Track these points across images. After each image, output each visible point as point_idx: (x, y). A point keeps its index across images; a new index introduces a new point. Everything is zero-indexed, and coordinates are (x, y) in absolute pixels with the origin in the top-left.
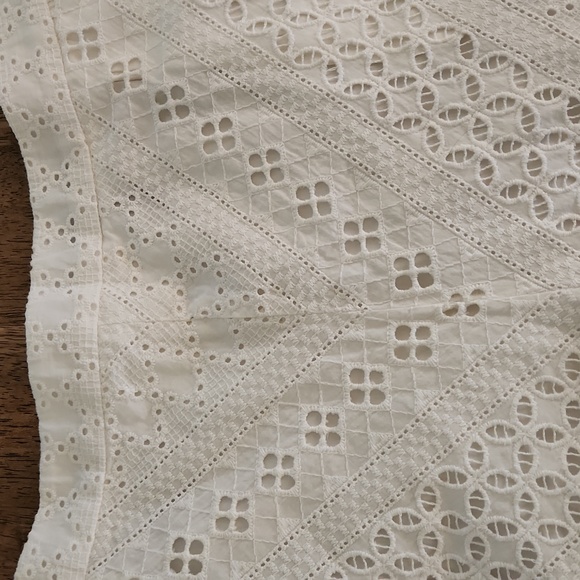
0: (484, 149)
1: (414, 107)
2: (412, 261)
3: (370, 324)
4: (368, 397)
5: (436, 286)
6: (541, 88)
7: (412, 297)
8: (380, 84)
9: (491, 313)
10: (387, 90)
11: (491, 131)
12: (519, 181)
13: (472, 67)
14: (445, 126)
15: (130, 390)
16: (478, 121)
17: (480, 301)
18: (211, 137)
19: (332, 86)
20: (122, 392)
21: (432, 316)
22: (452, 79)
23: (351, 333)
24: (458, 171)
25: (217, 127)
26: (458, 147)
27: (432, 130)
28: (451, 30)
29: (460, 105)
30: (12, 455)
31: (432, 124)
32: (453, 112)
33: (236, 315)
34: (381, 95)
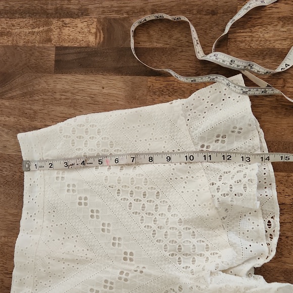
0: (155, 227)
1: (139, 210)
2: (129, 254)
3: (113, 268)
4: (108, 288)
5: (133, 262)
7: (126, 264)
10: (132, 201)
11: (158, 222)
12: (162, 239)
14: (146, 217)
15: (42, 270)
16: (155, 218)
20: (40, 270)
21: (130, 271)
23: (108, 269)
24: (146, 231)
26: (148, 225)
27: (142, 217)
29: (152, 212)
31: (143, 215)
32: (149, 213)
33: (78, 255)
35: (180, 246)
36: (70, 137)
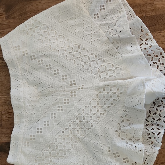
0: (82, 63)
1: (72, 57)
2: (72, 81)
3: (67, 92)
4: (67, 103)
5: (76, 85)
6: (91, 53)
7: (73, 87)
8: (66, 53)
9: (85, 89)
10: (67, 54)
11: (83, 60)
12: (88, 68)
13: (80, 50)
14: (76, 60)
15: (29, 105)
16: (81, 59)
17: (83, 87)
18: (39, 63)
19: (58, 54)
20: (27, 105)
21: (76, 90)
22: (77, 52)
23: (64, 93)
24: (79, 67)
25: (40, 61)
26: (78, 63)
27: (74, 60)
28: (77, 44)
29: (78, 56)
30: (9, 117)
31: (74, 59)
32: (77, 57)
33: (45, 91)
34: (66, 55)
35: (98, 69)
36: (25, 30)
